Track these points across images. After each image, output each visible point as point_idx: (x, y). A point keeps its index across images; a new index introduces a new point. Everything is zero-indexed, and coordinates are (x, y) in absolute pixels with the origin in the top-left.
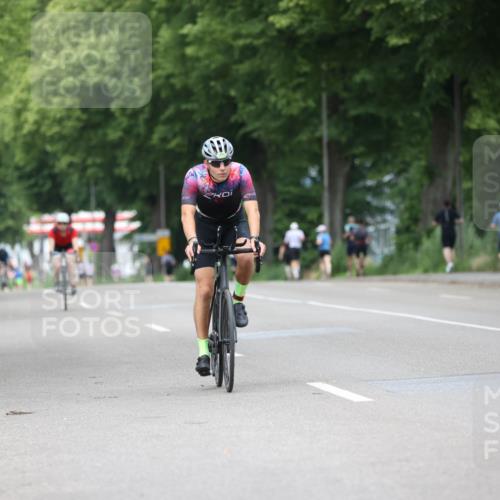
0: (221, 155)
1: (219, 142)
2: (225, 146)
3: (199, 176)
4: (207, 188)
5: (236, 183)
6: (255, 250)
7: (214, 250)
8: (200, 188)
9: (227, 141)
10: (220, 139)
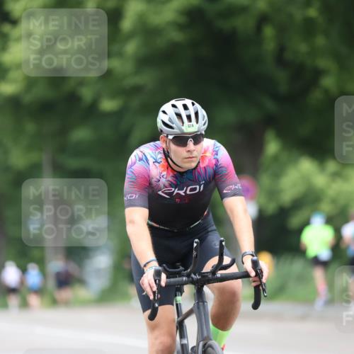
0: (190, 128)
1: (185, 107)
2: (197, 114)
3: (151, 161)
4: (163, 180)
5: (210, 171)
6: (253, 274)
7: (184, 278)
8: (154, 180)
9: (198, 106)
10: (188, 102)
